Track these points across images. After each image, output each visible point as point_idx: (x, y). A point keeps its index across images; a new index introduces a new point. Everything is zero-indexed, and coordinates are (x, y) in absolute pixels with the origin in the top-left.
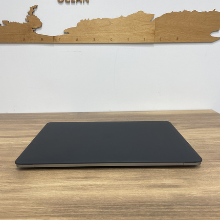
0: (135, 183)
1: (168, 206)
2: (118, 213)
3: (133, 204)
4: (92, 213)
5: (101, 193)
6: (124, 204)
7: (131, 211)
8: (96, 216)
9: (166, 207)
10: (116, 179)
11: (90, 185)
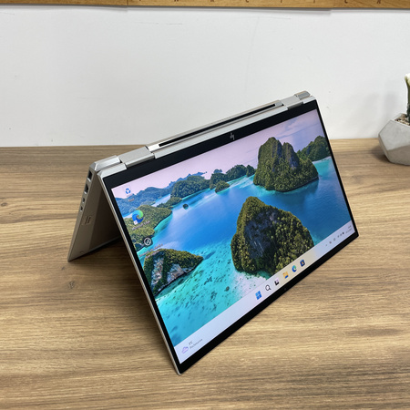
0: (327, 327)
1: (389, 373)
2: (319, 391)
3: (336, 371)
4: (280, 393)
5: (280, 350)
6: (322, 372)
7: (338, 385)
8: (288, 398)
9: (387, 376)
10: (295, 319)
11: (258, 333)
